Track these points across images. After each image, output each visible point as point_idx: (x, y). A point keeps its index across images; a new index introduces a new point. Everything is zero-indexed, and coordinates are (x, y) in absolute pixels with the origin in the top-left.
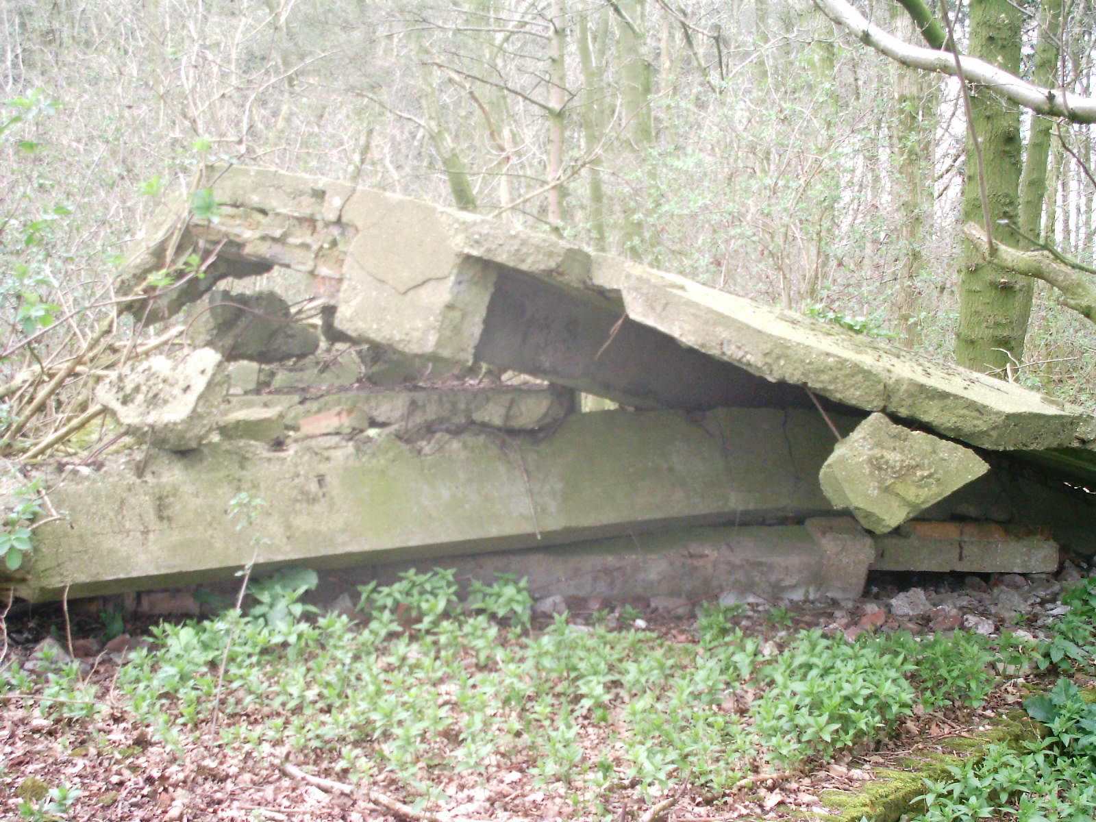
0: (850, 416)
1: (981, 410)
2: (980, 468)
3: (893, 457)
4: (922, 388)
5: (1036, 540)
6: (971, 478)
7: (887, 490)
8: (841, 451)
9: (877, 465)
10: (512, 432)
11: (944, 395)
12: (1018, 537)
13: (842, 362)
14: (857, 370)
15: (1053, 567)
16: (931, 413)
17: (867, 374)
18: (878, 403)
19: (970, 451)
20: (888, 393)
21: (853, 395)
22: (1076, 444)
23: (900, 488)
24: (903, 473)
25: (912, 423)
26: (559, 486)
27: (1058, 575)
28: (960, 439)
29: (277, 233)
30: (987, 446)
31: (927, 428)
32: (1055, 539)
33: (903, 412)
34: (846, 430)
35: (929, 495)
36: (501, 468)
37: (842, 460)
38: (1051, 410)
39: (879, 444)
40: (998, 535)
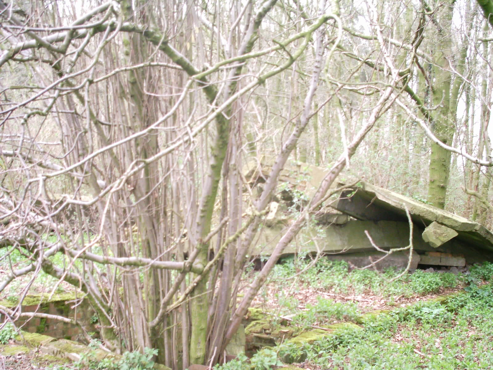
0: (428, 222)
1: (456, 221)
2: (456, 234)
3: (438, 231)
4: (444, 216)
5: (460, 258)
6: (454, 236)
7: (437, 238)
8: (427, 230)
9: (435, 233)
10: (337, 225)
11: (449, 218)
12: (455, 257)
13: (427, 210)
14: (431, 212)
15: (464, 265)
16: (446, 222)
17: (433, 213)
18: (435, 219)
19: (454, 231)
20: (437, 217)
21: (430, 217)
22: (474, 231)
23: (440, 238)
24: (441, 235)
25: (442, 224)
26: (347, 239)
27: (465, 267)
28: (452, 227)
29: (287, 175)
30: (457, 229)
31: (445, 225)
32: (465, 258)
33: (440, 221)
34: (428, 225)
35: (446, 239)
36: (335, 234)
37: (428, 231)
38: (470, 222)
39: (435, 228)
40: (450, 256)
